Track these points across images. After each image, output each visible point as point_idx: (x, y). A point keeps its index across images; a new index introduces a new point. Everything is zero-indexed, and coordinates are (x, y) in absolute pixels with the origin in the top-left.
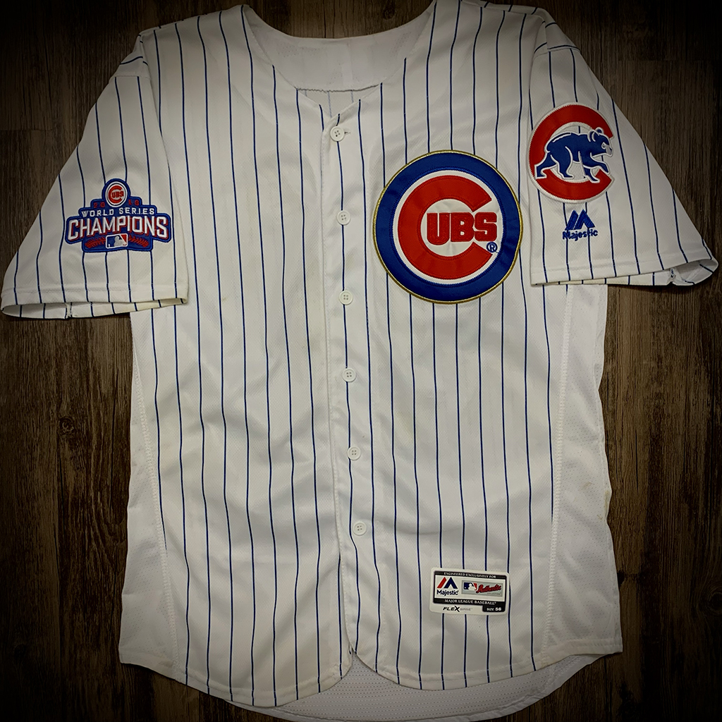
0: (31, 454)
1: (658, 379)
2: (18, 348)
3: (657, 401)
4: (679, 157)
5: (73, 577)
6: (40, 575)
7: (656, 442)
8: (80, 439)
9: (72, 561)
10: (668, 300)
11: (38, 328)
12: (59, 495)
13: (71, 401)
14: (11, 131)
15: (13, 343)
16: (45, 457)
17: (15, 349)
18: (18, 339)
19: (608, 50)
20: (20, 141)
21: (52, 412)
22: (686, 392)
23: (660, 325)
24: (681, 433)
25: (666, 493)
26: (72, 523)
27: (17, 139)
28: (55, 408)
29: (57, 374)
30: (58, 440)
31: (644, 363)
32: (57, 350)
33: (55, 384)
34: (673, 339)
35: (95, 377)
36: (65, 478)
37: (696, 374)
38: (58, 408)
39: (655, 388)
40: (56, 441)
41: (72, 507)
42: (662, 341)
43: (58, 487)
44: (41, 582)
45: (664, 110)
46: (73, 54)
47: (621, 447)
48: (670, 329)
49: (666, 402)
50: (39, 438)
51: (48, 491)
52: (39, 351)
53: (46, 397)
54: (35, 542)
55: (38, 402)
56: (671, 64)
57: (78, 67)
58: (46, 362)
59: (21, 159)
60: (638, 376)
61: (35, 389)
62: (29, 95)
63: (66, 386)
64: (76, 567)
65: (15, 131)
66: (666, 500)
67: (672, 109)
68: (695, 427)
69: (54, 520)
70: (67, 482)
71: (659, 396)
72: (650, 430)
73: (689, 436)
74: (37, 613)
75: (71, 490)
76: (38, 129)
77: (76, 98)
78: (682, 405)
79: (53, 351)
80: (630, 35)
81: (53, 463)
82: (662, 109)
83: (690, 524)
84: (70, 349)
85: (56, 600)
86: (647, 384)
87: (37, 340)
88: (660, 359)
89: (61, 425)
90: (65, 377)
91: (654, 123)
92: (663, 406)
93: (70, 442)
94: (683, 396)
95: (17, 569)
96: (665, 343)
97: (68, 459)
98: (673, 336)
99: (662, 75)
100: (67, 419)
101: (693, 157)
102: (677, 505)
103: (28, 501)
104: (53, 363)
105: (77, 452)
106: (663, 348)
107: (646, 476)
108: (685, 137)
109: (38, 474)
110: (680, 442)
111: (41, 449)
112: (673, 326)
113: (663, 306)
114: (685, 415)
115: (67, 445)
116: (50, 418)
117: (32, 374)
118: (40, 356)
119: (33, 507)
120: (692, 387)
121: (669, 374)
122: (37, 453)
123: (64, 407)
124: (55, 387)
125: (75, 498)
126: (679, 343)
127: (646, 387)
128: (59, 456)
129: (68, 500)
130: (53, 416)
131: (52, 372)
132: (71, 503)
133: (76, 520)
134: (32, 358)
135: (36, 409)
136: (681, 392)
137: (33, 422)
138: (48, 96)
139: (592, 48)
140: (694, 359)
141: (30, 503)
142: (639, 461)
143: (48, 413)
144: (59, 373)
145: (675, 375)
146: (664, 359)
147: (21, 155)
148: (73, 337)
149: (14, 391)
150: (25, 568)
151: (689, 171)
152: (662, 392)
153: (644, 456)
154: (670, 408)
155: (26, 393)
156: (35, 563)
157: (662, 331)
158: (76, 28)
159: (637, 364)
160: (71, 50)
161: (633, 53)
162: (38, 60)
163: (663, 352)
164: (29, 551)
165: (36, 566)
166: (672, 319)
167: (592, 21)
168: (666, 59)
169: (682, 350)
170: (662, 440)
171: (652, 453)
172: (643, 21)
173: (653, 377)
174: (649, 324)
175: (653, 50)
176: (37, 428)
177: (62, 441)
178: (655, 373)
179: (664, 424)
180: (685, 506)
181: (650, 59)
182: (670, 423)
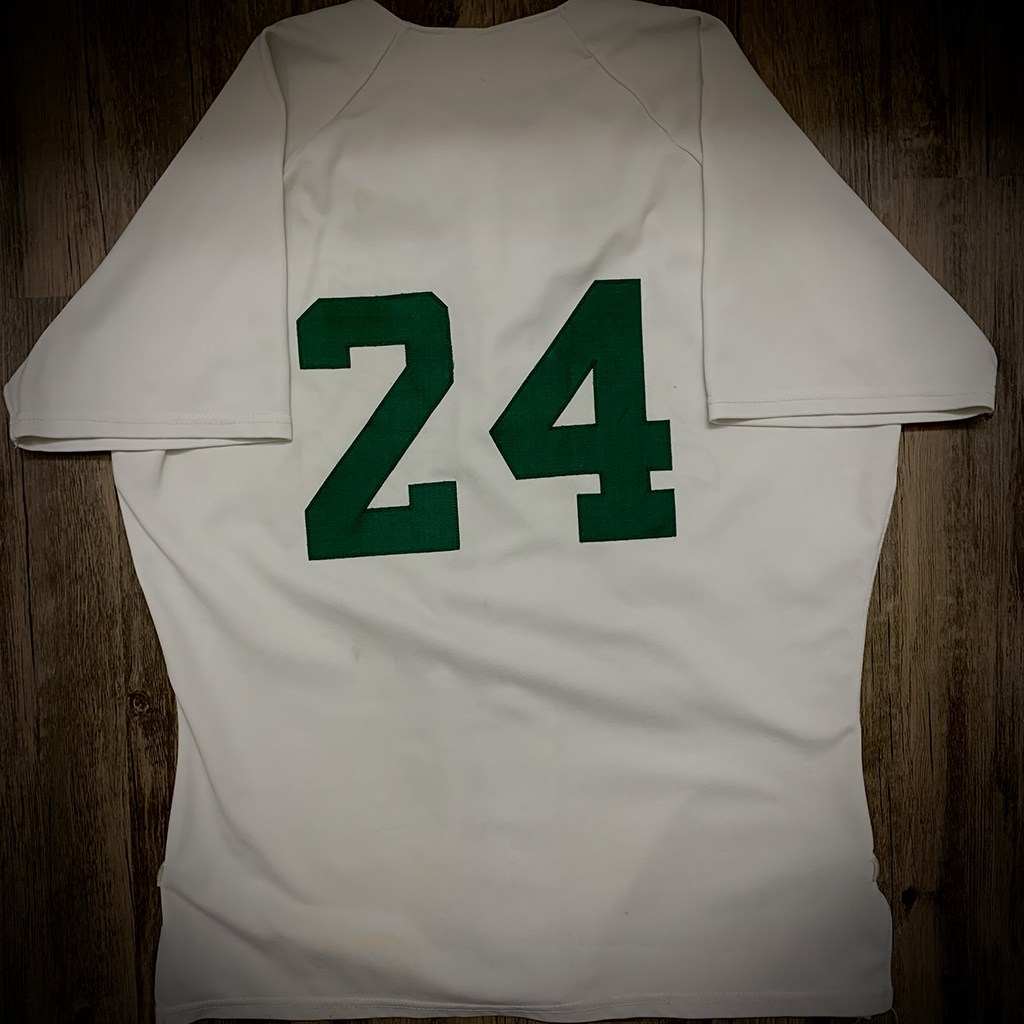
0: (91, 744)
1: (958, 620)
2: (69, 599)
3: (957, 651)
4: (980, 312)
6: (107, 910)
7: (956, 709)
8: (158, 722)
10: (969, 509)
11: (96, 569)
12: (131, 799)
13: (145, 669)
14: (52, 298)
15: (62, 591)
16: (111, 747)
17: (65, 599)
18: (70, 586)
19: (879, 165)
21: (119, 686)
22: (997, 637)
23: (960, 545)
24: (991, 695)
25: (972, 778)
26: (150, 838)
28: (123, 680)
29: (124, 633)
30: (128, 723)
31: (938, 598)
32: (124, 600)
33: (122, 646)
34: (977, 564)
36: (139, 776)
37: (1010, 612)
38: (127, 680)
39: (954, 633)
40: (125, 726)
41: (150, 815)
42: (963, 567)
43: (130, 789)
44: (109, 920)
45: (957, 247)
46: (135, 189)
47: (909, 716)
48: (973, 551)
49: (969, 652)
50: (102, 721)
51: (115, 794)
52: (99, 601)
53: (110, 665)
54: (99, 866)
55: (99, 671)
56: (966, 181)
58: (110, 617)
60: (930, 617)
61: (95, 653)
62: (77, 247)
63: (137, 649)
65: (58, 298)
66: (972, 788)
67: (969, 246)
68: (1010, 686)
69: (125, 834)
70: (142, 781)
71: (959, 644)
72: (949, 692)
73: (1002, 698)
74: (104, 964)
75: (147, 792)
78: (992, 656)
79: (118, 602)
80: (908, 143)
81: (122, 755)
82: (954, 245)
83: (1006, 821)
85: (130, 944)
86: (943, 628)
87: (96, 586)
88: (960, 593)
89: (131, 703)
90: (136, 636)
91: (945, 265)
92: (966, 657)
93: (144, 726)
94: (993, 644)
95: (76, 903)
96: (966, 571)
97: (143, 750)
98: (977, 560)
99: (954, 197)
100: (140, 695)
101: (999, 311)
102: (988, 792)
103: (88, 808)
104: (119, 617)
105: (154, 740)
106: (964, 577)
107: (945, 755)
108: (989, 284)
109: (102, 771)
110: (990, 707)
111: (105, 737)
112: (976, 546)
113: (963, 519)
114: (996, 669)
115: (140, 732)
116: (116, 694)
117: (90, 633)
118: (99, 608)
119: (96, 817)
120: (1005, 630)
121: (972, 612)
122: (99, 742)
123: (135, 678)
124: (122, 650)
125: (154, 804)
126: (985, 570)
127: (942, 631)
128: (129, 746)
129: (143, 807)
130: (120, 691)
131: (118, 630)
132: (149, 811)
133: (156, 833)
134: (89, 612)
135: (96, 682)
136: (990, 637)
137: (93, 700)
138: (103, 248)
139: (856, 162)
140: (1006, 592)
141: (92, 811)
142: (933, 735)
143: (113, 687)
144: (127, 631)
145: (981, 615)
146: (965, 593)
149: (65, 656)
150: (87, 901)
151: (995, 331)
152: (964, 637)
153: (940, 728)
154: (975, 659)
155: (82, 660)
156: (101, 894)
157: (962, 554)
158: (139, 154)
159: (928, 601)
160: (133, 184)
161: (912, 168)
162: (87, 199)
163: (964, 582)
164: (92, 879)
165: (102, 899)
166: (975, 537)
167: (855, 125)
168: (959, 175)
169: (990, 580)
170: (965, 704)
171: (951, 724)
172: (926, 124)
173: (952, 617)
174: (944, 544)
175: (941, 164)
176: (98, 708)
177: (134, 725)
178: (953, 612)
179: (967, 683)
180: (999, 795)
181: (937, 176)
182: (975, 681)
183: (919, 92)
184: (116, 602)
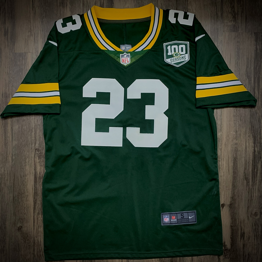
3: (236, 146)
6: (27, 202)
16: (30, 162)
17: (21, 125)
21: (33, 147)
22: (245, 143)
24: (244, 157)
29: (35, 134)
30: (34, 156)
39: (235, 141)
42: (237, 125)
44: (27, 204)
45: (238, 49)
48: (240, 121)
50: (28, 155)
53: (31, 141)
54: (26, 191)
55: (28, 143)
56: (241, 33)
58: (31, 130)
62: (28, 41)
66: (239, 179)
71: (236, 144)
72: (233, 155)
73: (246, 158)
78: (244, 147)
80: (227, 24)
85: (32, 210)
94: (244, 144)
99: (238, 37)
102: (242, 181)
104: (34, 130)
106: (238, 128)
107: (232, 171)
109: (27, 167)
110: (243, 160)
111: (29, 159)
114: (245, 150)
116: (32, 149)
121: (240, 136)
122: (27, 160)
127: (232, 141)
135: (27, 146)
138: (34, 41)
140: (248, 132)
143: (31, 147)
145: (242, 137)
153: (231, 164)
157: (237, 122)
159: (229, 133)
161: (228, 30)
162: (31, 29)
163: (238, 129)
164: (24, 194)
168: (239, 32)
170: (237, 159)
171: (234, 163)
173: (234, 137)
174: (233, 119)
175: (235, 29)
176: (27, 152)
178: (235, 136)
179: (238, 154)
182: (240, 153)
183: (230, 12)
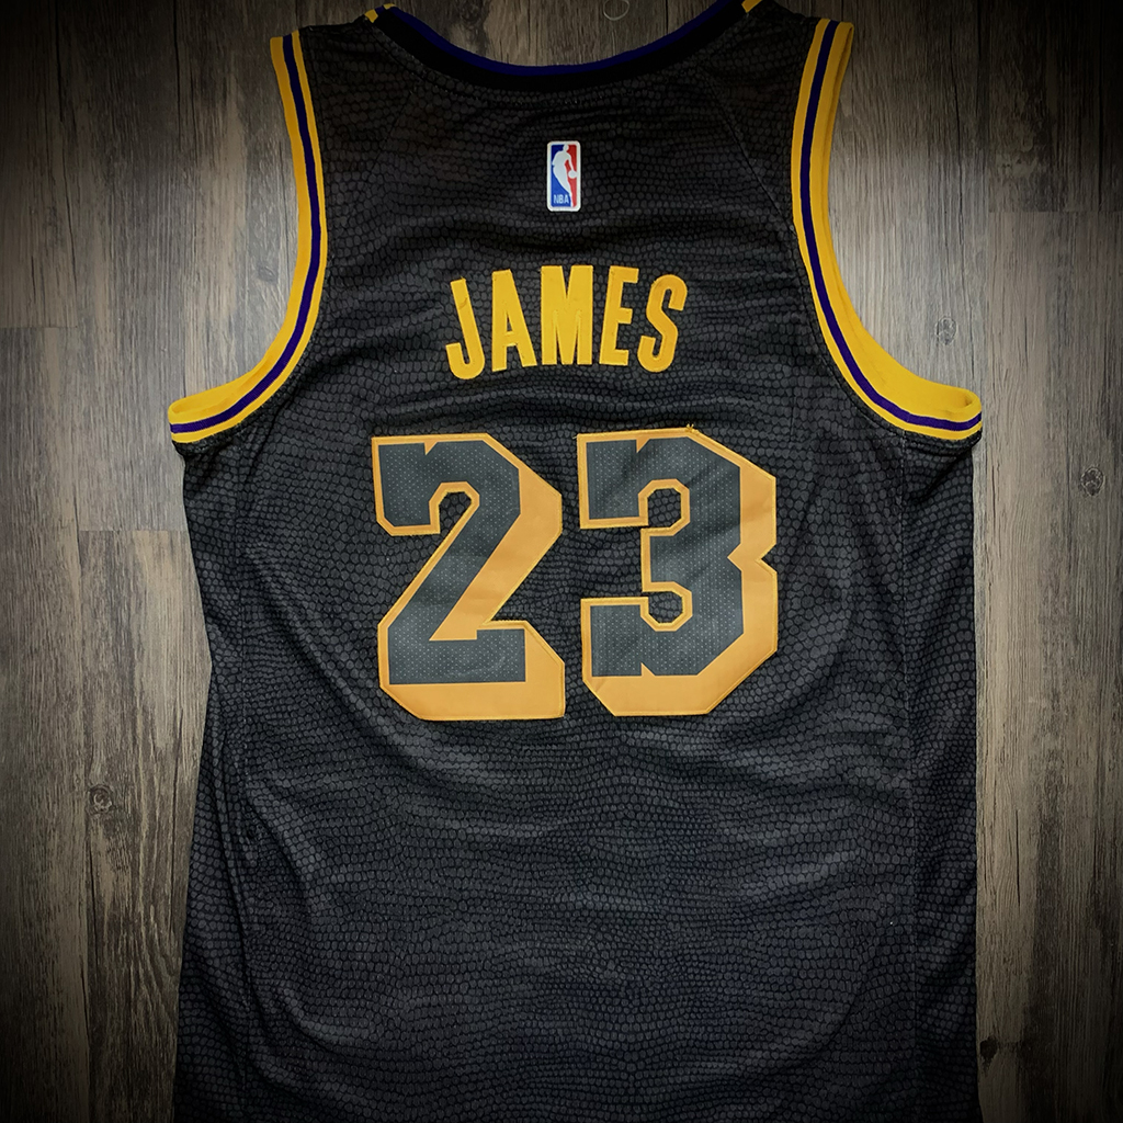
0: (45, 845)
1: (1053, 728)
2: (23, 676)
4: (1088, 368)
5: (111, 1040)
7: (1049, 830)
8: (122, 821)
9: (109, 1014)
10: (1069, 598)
11: (55, 643)
12: (88, 910)
13: (108, 759)
14: (12, 329)
15: (15, 667)
18: (24, 661)
19: (973, 195)
20: (27, 345)
25: (1065, 912)
26: (110, 955)
27: (22, 342)
28: (82, 772)
31: (1030, 701)
32: (85, 679)
33: (82, 732)
35: (145, 723)
36: (98, 883)
37: (1114, 719)
38: (87, 772)
40: (84, 825)
41: (109, 929)
43: (88, 898)
46: (110, 206)
47: (993, 838)
49: (1066, 764)
51: (71, 904)
57: (119, 227)
59: (28, 372)
60: (1020, 723)
61: (51, 740)
63: (99, 736)
64: (116, 1026)
65: (18, 329)
67: (1076, 291)
68: (1112, 806)
69: (80, 949)
70: (102, 889)
75: (108, 902)
76: (55, 326)
77: (115, 277)
79: (79, 681)
81: (80, 858)
82: (1059, 290)
83: (1104, 963)
84: (107, 676)
86: (1035, 737)
87: (54, 662)
88: (1056, 695)
89: (92, 799)
90: (98, 721)
91: (1047, 313)
92: (1061, 771)
93: (106, 825)
95: (22, 1027)
96: (1064, 670)
97: (103, 852)
98: (1077, 658)
100: (102, 789)
101: (1110, 368)
103: (40, 921)
105: (116, 842)
108: (1098, 336)
112: (1076, 641)
113: (1061, 610)
115: (101, 832)
117: (46, 716)
118: (58, 688)
119: (48, 929)
120: (1109, 740)
123: (97, 769)
124: (83, 737)
125: (115, 916)
126: (1086, 670)
128: (88, 847)
129: (103, 918)
130: (78, 784)
131: (78, 714)
132: (109, 924)
133: (116, 950)
134: (45, 692)
136: (1090, 750)
137: (47, 794)
139: (946, 192)
141: (43, 923)
142: (1021, 861)
144: (88, 716)
146: (1061, 695)
147: (28, 367)
148: (111, 658)
149: (17, 743)
150: (35, 1026)
151: (1104, 391)
152: (1060, 747)
154: (1072, 774)
155: (36, 748)
156: (51, 1019)
158: (116, 165)
160: (108, 199)
165: (52, 1024)
166: (1075, 631)
167: (946, 148)
169: (1091, 681)
172: (1030, 148)
177: (94, 825)
180: (1097, 933)
181: (1041, 210)
184: (77, 680)
